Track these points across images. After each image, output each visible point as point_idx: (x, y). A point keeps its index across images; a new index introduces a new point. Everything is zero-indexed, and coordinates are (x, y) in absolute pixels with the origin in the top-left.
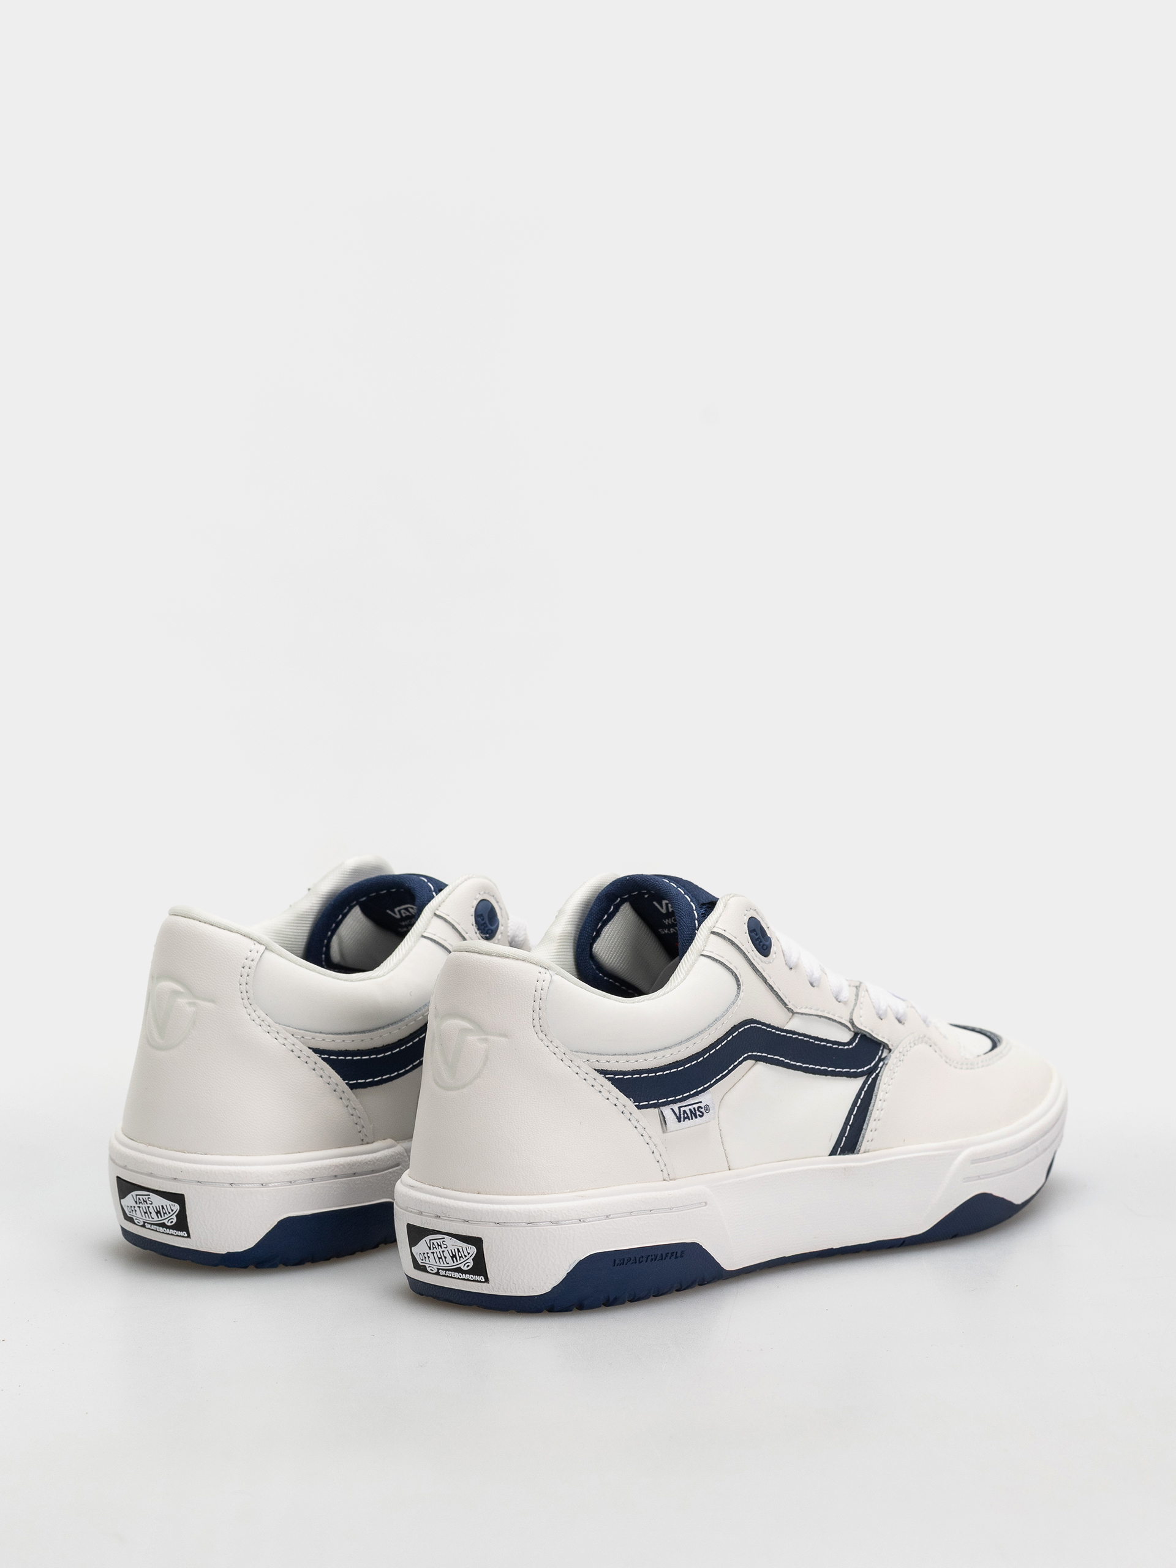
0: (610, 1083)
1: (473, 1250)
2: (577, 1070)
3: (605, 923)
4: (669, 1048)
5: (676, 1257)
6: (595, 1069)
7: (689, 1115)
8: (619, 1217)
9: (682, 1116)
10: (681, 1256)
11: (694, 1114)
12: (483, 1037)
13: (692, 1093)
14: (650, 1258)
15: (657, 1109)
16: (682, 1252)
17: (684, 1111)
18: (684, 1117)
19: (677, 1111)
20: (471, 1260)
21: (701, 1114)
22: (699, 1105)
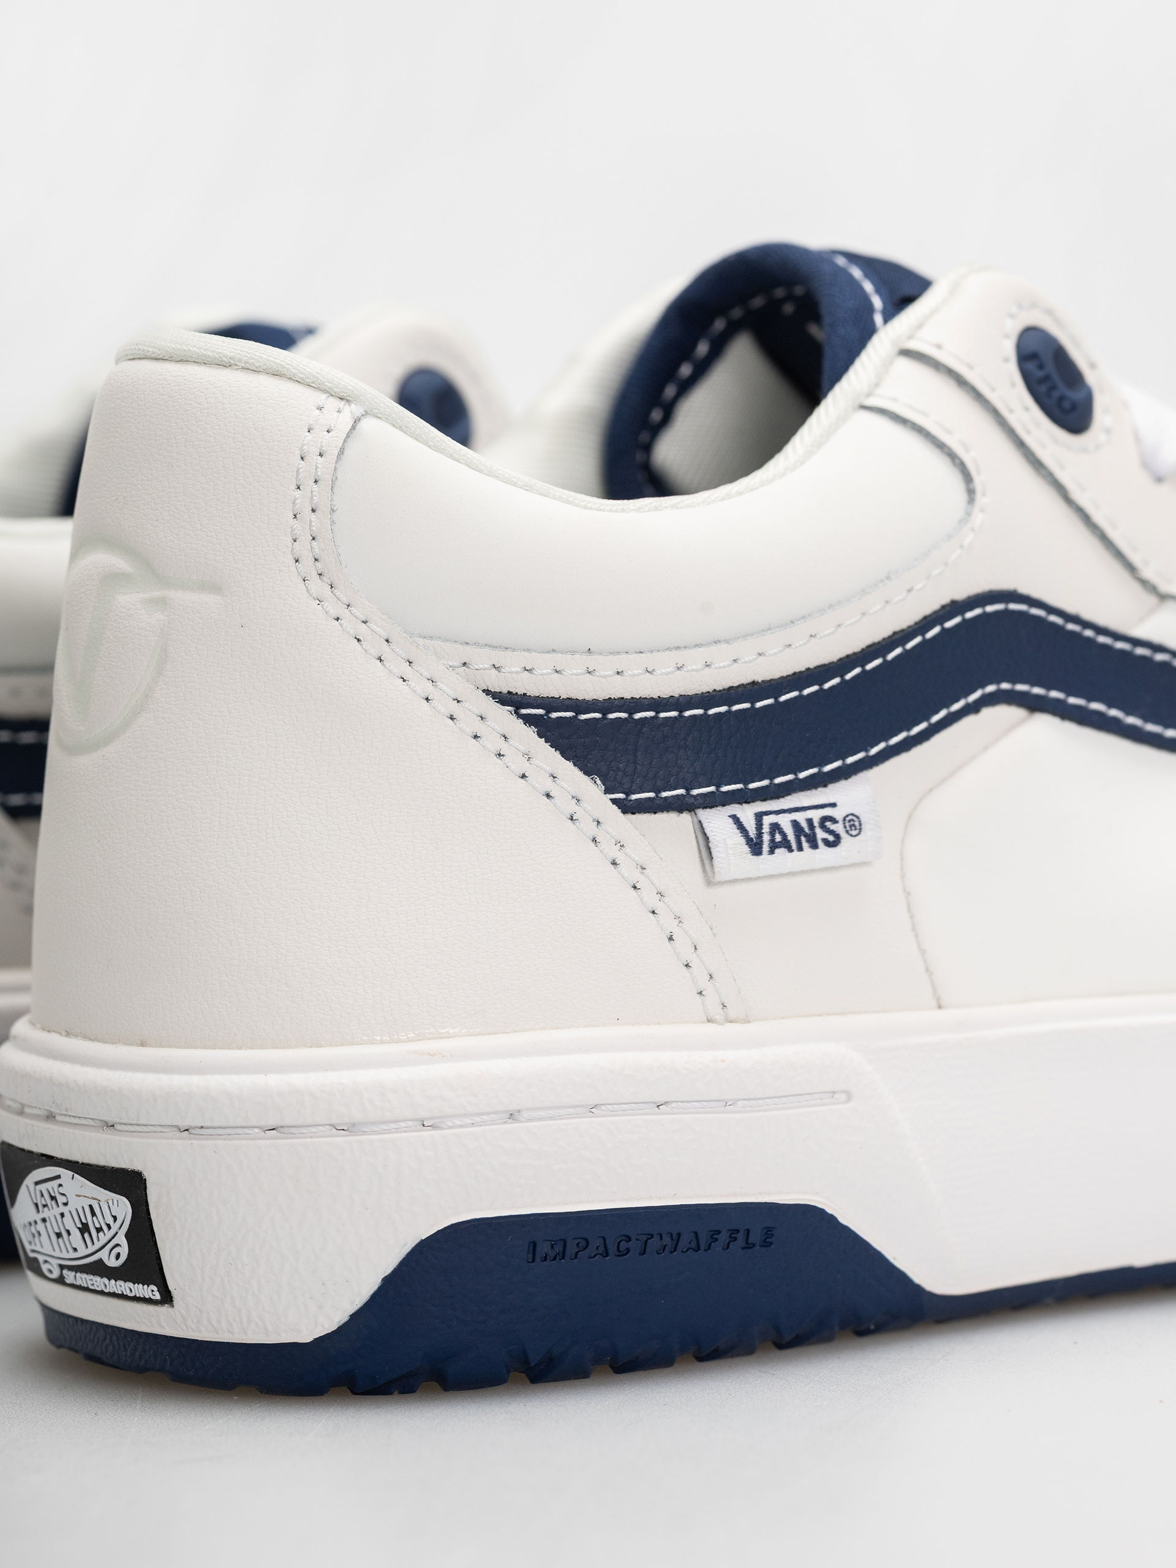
0: (529, 733)
1: (122, 1207)
2: (429, 689)
3: (686, 386)
4: (727, 641)
5: (748, 1246)
6: (487, 692)
7: (791, 837)
8: (551, 1118)
9: (766, 838)
10: (766, 1244)
11: (806, 836)
12: (157, 594)
13: (803, 775)
14: (654, 1243)
15: (686, 817)
16: (769, 1232)
17: (775, 827)
18: (772, 840)
19: (750, 825)
20: (121, 1239)
21: (831, 838)
22: (827, 812)
